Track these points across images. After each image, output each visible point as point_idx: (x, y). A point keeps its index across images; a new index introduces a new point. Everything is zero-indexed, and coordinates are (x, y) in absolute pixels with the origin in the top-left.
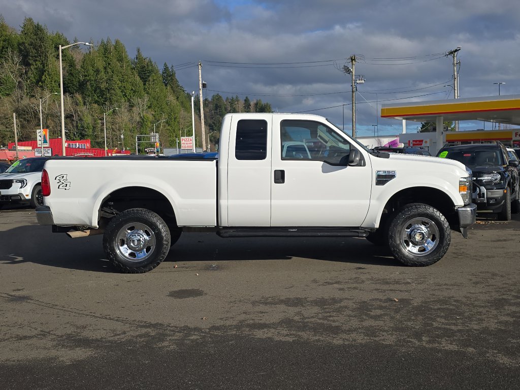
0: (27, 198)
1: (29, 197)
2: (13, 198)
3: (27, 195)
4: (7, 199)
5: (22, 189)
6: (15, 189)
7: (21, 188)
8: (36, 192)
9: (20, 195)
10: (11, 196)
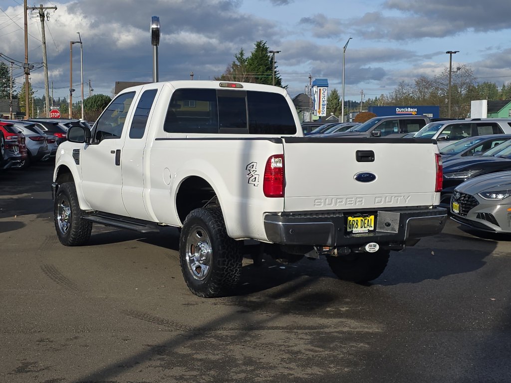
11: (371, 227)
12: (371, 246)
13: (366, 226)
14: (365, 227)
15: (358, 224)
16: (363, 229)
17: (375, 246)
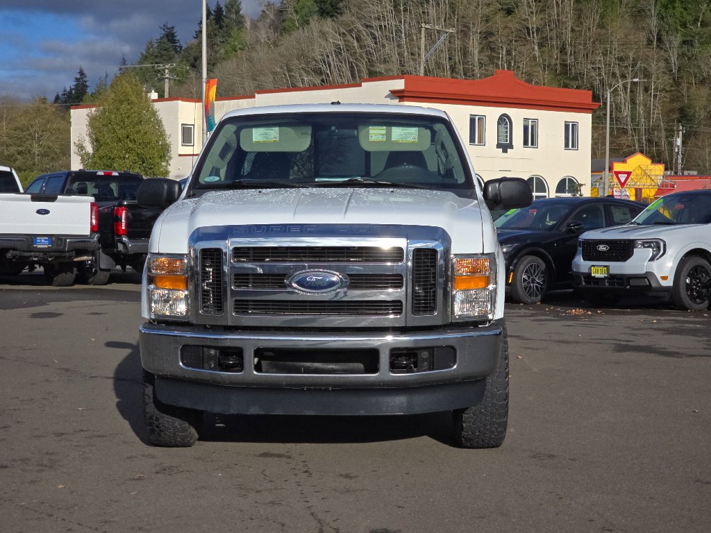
0: (664, 283)
1: (669, 283)
2: (633, 282)
3: (664, 278)
4: (622, 284)
5: (655, 263)
6: (638, 263)
7: (652, 259)
8: (685, 271)
9: (648, 276)
10: (630, 278)
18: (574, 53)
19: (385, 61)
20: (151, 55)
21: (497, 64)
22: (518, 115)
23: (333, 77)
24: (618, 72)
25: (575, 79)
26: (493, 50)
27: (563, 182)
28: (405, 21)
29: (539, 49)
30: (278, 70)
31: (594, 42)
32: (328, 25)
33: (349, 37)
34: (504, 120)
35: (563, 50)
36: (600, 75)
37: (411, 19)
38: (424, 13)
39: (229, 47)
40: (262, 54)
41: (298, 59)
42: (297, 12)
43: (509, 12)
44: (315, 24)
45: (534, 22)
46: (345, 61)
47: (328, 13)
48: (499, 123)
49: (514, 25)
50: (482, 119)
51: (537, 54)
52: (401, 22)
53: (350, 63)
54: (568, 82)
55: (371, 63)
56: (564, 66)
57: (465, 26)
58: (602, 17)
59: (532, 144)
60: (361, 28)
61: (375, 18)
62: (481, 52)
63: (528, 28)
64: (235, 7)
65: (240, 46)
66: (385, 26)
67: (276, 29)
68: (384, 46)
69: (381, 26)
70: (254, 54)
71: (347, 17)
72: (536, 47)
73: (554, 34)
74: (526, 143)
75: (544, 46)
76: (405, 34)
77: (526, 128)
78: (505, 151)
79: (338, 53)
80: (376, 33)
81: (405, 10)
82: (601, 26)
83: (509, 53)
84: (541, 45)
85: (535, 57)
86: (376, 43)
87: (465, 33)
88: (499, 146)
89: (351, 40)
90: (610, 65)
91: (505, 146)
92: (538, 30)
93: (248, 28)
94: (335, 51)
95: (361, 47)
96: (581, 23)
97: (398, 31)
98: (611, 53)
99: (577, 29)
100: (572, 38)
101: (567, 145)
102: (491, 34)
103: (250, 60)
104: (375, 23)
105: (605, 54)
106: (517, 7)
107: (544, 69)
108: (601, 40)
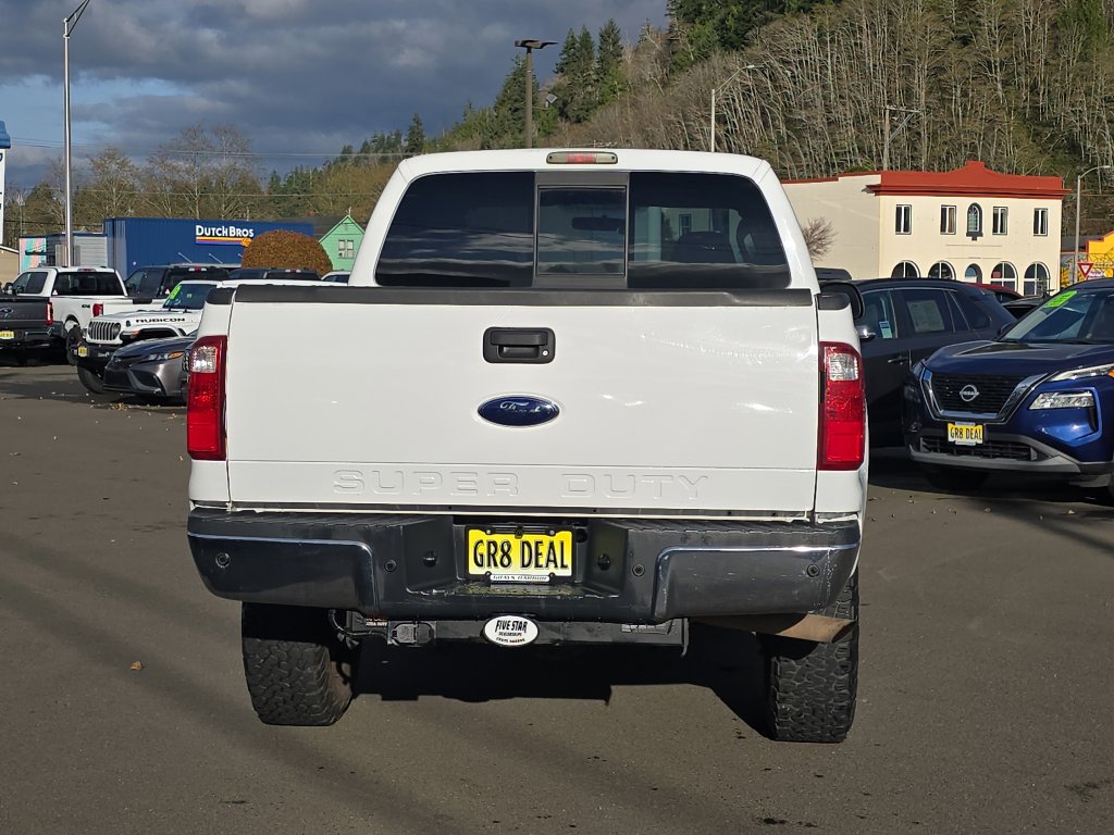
11: (563, 566)
12: (505, 625)
13: (542, 561)
14: (537, 566)
15: (511, 554)
16: (532, 570)
17: (522, 627)
18: (1049, 92)
19: (807, 106)
20: (509, 99)
21: (949, 109)
22: (988, 204)
23: (740, 126)
24: (1104, 117)
25: (1049, 125)
26: (944, 90)
27: (1032, 267)
28: (832, 55)
29: (1003, 87)
30: (672, 117)
31: (1074, 79)
32: (734, 60)
33: (760, 76)
34: (975, 210)
35: (1034, 88)
36: (1081, 120)
37: (840, 52)
38: (856, 44)
39: (606, 89)
40: (651, 98)
41: (698, 104)
42: (691, 42)
43: (965, 41)
44: (716, 59)
45: (998, 54)
46: (756, 106)
47: (732, 45)
48: (969, 212)
49: (971, 60)
50: (953, 209)
51: (1000, 94)
52: (827, 56)
53: (762, 108)
54: (1040, 129)
55: (788, 108)
56: (1035, 108)
57: (909, 61)
58: (1085, 45)
59: (1001, 231)
60: (777, 65)
61: (794, 52)
62: (928, 93)
63: (989, 62)
64: (612, 36)
65: (620, 86)
66: (807, 61)
67: (664, 63)
68: (805, 87)
69: (801, 62)
70: (641, 98)
71: (756, 50)
72: (999, 86)
73: (1022, 70)
74: (995, 230)
75: (1010, 85)
76: (833, 71)
77: (995, 216)
78: (975, 239)
79: (746, 96)
80: (795, 70)
81: (832, 41)
82: (1084, 58)
83: (965, 94)
84: (1005, 84)
85: (997, 99)
86: (795, 83)
87: (908, 71)
88: (968, 235)
89: (764, 79)
90: (1094, 108)
91: (974, 234)
92: (1002, 64)
93: (629, 62)
94: (743, 94)
95: (776, 88)
96: (1058, 55)
97: (823, 67)
98: (1096, 92)
99: (1052, 62)
100: (1045, 73)
101: (1036, 231)
102: (942, 70)
103: (634, 104)
104: (792, 58)
105: (1088, 94)
106: (975, 35)
107: (1010, 113)
108: (1082, 75)
